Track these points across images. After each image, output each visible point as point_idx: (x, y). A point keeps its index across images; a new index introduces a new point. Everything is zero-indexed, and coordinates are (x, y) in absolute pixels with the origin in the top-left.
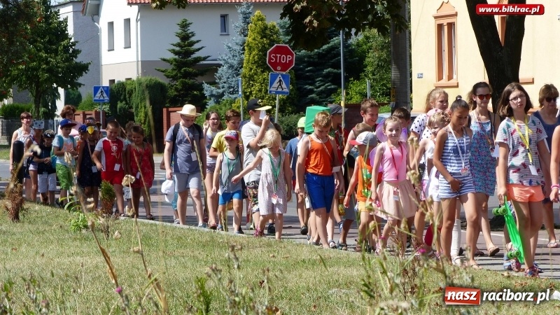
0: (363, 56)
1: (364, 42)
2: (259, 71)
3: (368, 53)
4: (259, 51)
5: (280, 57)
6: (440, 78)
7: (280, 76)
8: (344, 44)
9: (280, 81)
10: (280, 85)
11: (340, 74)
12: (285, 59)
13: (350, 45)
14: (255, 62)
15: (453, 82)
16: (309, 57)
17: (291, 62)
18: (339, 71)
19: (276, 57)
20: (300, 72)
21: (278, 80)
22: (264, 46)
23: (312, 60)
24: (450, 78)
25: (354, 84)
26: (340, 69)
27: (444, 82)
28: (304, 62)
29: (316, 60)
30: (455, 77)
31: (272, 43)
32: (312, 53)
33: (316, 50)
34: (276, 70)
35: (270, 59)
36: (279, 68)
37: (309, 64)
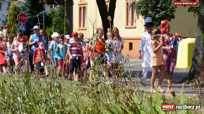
0: (51, 19)
1: (52, 14)
2: (13, 23)
3: (53, 18)
4: (14, 16)
5: (22, 18)
6: (80, 26)
7: (22, 24)
8: (45, 14)
9: (22, 26)
10: (22, 28)
11: (43, 25)
12: (24, 18)
13: (47, 15)
14: (12, 20)
15: (84, 28)
16: (32, 18)
17: (26, 19)
18: (42, 24)
19: (21, 18)
20: (28, 24)
21: (21, 26)
22: (15, 14)
23: (32, 20)
24: (84, 26)
25: (48, 29)
26: (43, 23)
27: (81, 28)
28: (30, 20)
29: (34, 20)
30: (85, 26)
31: (18, 13)
32: (33, 17)
33: (34, 16)
34: (21, 22)
35: (19, 18)
36: (22, 21)
37: (32, 21)
